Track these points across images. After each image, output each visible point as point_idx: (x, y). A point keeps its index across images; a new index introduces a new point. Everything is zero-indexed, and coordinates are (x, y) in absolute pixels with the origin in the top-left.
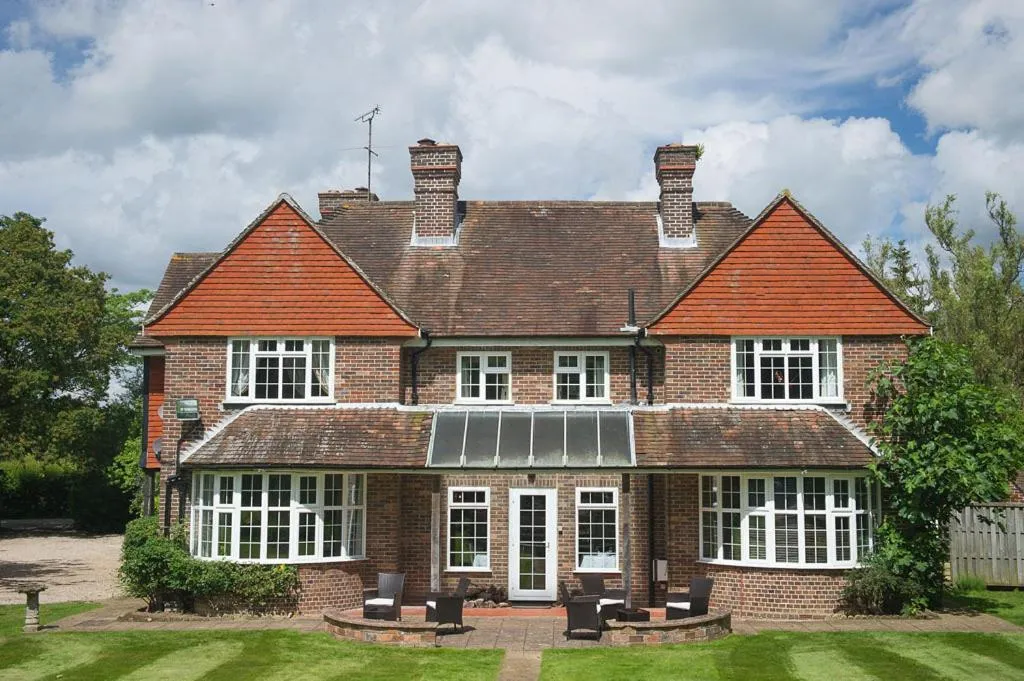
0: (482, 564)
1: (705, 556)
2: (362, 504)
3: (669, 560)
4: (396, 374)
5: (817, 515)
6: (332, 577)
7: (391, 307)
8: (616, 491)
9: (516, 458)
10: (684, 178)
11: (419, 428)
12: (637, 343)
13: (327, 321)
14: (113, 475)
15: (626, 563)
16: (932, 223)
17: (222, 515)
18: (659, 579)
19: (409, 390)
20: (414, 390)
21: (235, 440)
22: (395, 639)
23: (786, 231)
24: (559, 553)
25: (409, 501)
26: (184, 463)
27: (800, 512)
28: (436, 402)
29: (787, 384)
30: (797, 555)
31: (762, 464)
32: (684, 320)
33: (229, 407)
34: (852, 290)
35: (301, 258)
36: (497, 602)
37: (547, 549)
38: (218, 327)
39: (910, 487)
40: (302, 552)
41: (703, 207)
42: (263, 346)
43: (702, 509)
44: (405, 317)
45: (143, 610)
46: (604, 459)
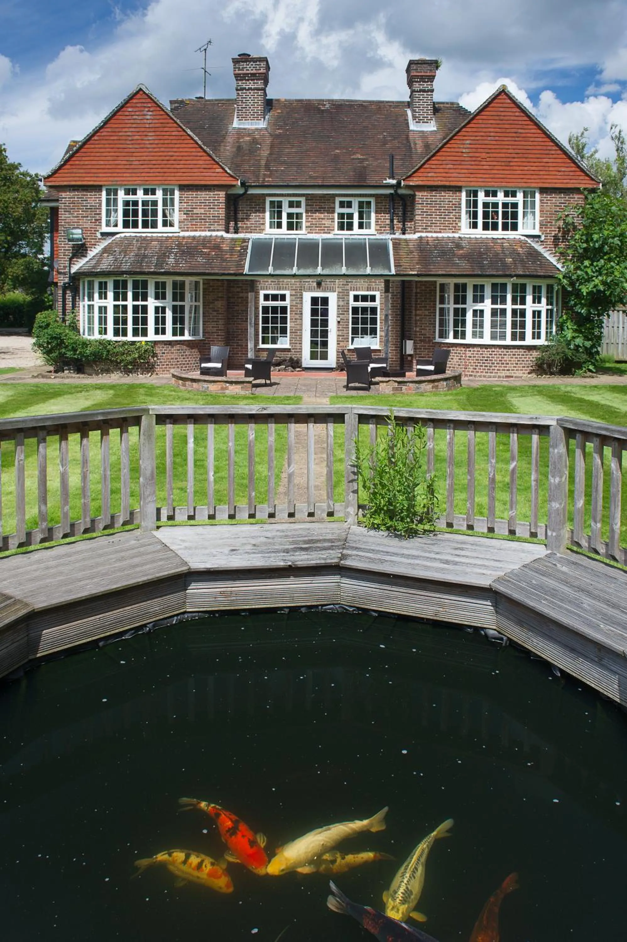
0: (284, 343)
1: (440, 337)
2: (199, 301)
3: (414, 341)
4: (222, 212)
5: (520, 309)
6: (178, 350)
7: (218, 164)
8: (378, 294)
9: (309, 268)
10: (428, 82)
11: (239, 249)
12: (396, 191)
13: (173, 174)
14: (48, 299)
15: (386, 343)
16: (572, 144)
17: (100, 308)
18: (407, 353)
19: (232, 224)
20: (236, 224)
21: (108, 256)
22: (223, 389)
23: (503, 114)
24: (338, 336)
25: (232, 300)
26: (74, 273)
27: (509, 306)
28: (251, 232)
29: (500, 221)
30: (505, 336)
31: (484, 273)
32: (430, 175)
33: (104, 234)
34: (548, 156)
35: (153, 130)
36: (294, 368)
37: (329, 333)
38: (95, 179)
39: (584, 290)
40: (157, 332)
41: (440, 105)
42: (127, 192)
43: (438, 306)
44: (229, 171)
45: (50, 372)
46: (372, 269)
